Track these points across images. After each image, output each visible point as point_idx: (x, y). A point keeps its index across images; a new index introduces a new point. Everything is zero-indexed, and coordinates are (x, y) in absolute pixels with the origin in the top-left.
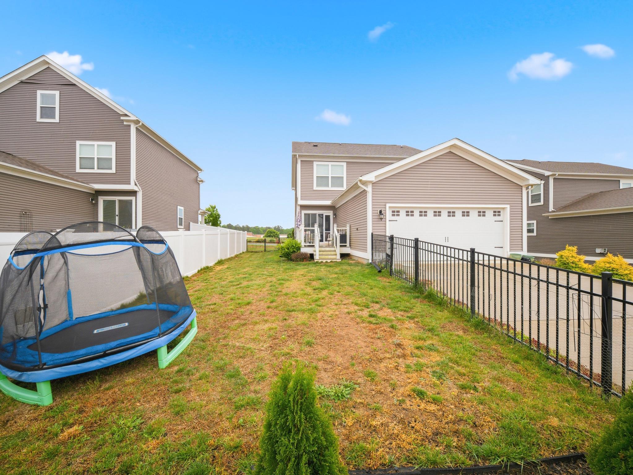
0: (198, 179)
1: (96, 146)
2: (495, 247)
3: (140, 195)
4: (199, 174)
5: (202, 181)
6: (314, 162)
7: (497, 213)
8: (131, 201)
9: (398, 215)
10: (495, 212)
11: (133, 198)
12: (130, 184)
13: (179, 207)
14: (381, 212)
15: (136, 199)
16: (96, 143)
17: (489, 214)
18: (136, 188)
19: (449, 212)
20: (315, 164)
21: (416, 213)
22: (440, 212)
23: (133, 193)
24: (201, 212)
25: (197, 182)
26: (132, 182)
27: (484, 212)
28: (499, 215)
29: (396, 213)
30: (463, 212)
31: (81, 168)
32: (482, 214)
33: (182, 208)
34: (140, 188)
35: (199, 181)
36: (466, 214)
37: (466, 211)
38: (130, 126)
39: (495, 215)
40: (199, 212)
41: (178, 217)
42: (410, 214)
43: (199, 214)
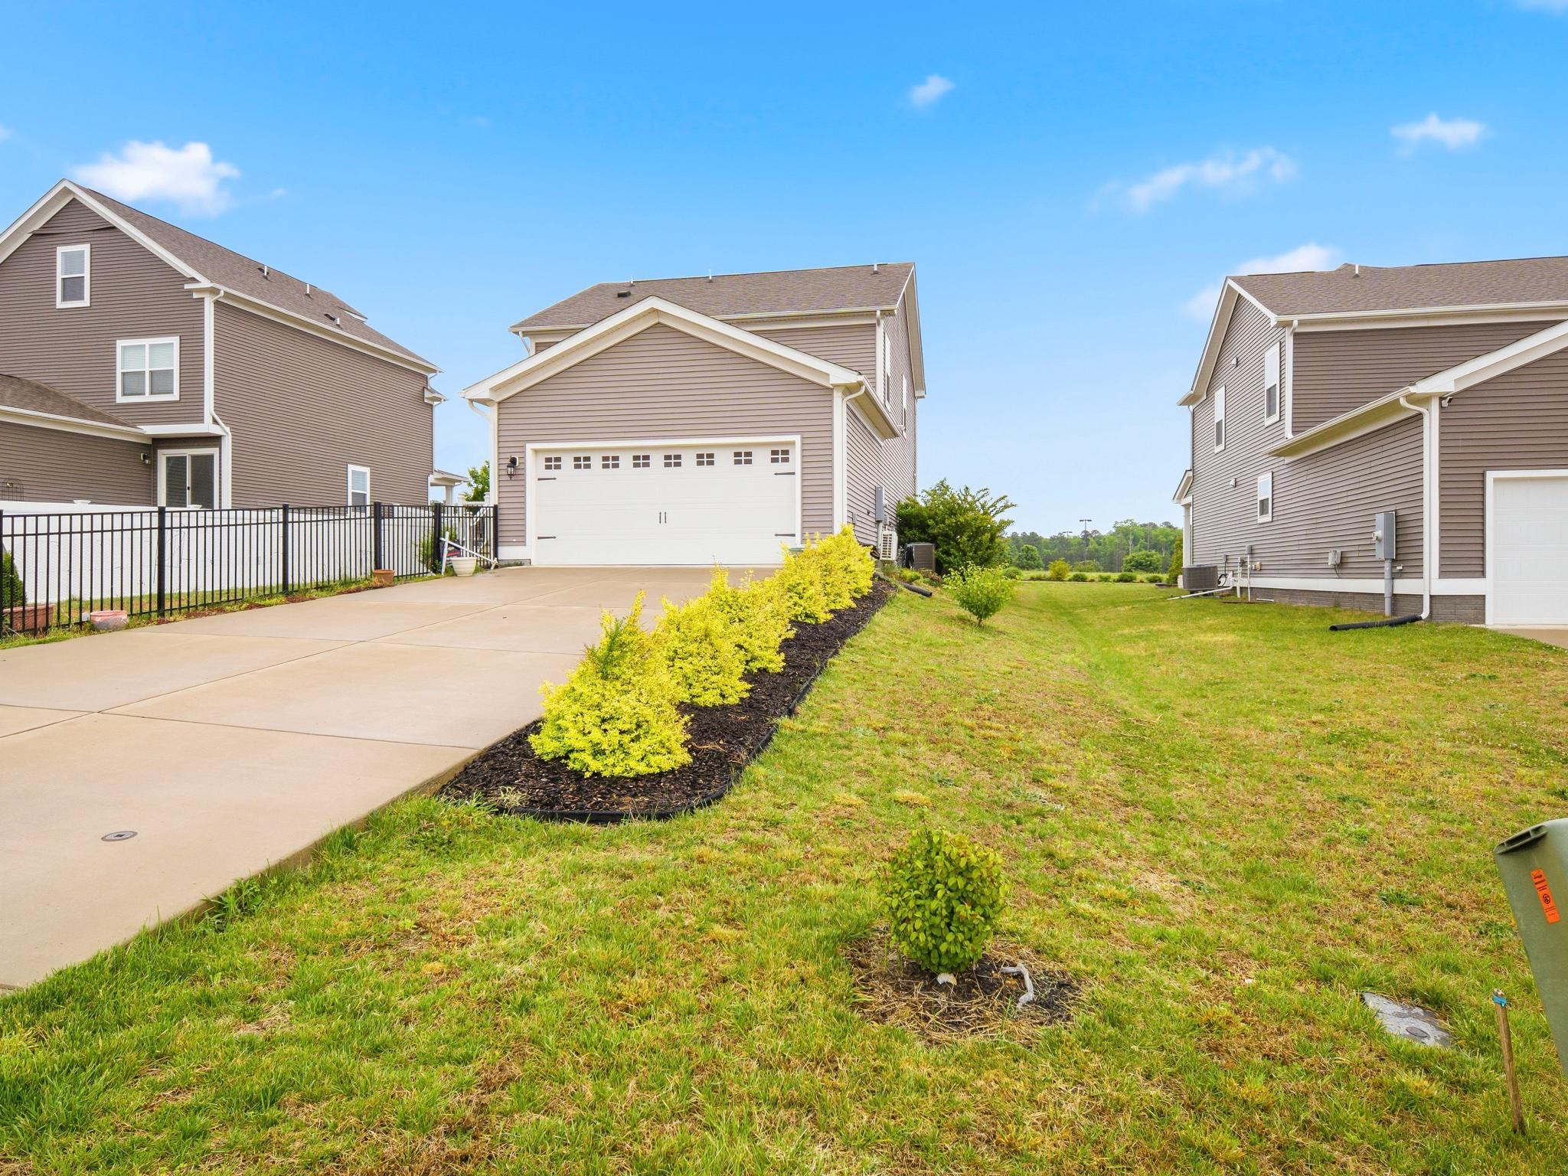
0: (427, 394)
1: (147, 348)
2: (776, 535)
3: (227, 444)
4: (430, 382)
5: (442, 399)
7: (780, 455)
8: (211, 457)
9: (558, 467)
10: (774, 453)
11: (214, 451)
12: (202, 421)
13: (351, 468)
14: (513, 461)
15: (220, 453)
16: (147, 342)
17: (762, 457)
18: (215, 430)
19: (667, 457)
21: (596, 461)
22: (646, 457)
23: (215, 440)
24: (437, 479)
25: (425, 404)
26: (208, 418)
27: (749, 454)
28: (786, 460)
29: (553, 462)
30: (700, 456)
31: (124, 394)
32: (743, 458)
33: (367, 470)
34: (228, 429)
35: (428, 398)
36: (705, 460)
37: (705, 452)
38: (202, 299)
39: (774, 460)
40: (431, 479)
41: (350, 491)
42: (582, 463)
43: (432, 485)
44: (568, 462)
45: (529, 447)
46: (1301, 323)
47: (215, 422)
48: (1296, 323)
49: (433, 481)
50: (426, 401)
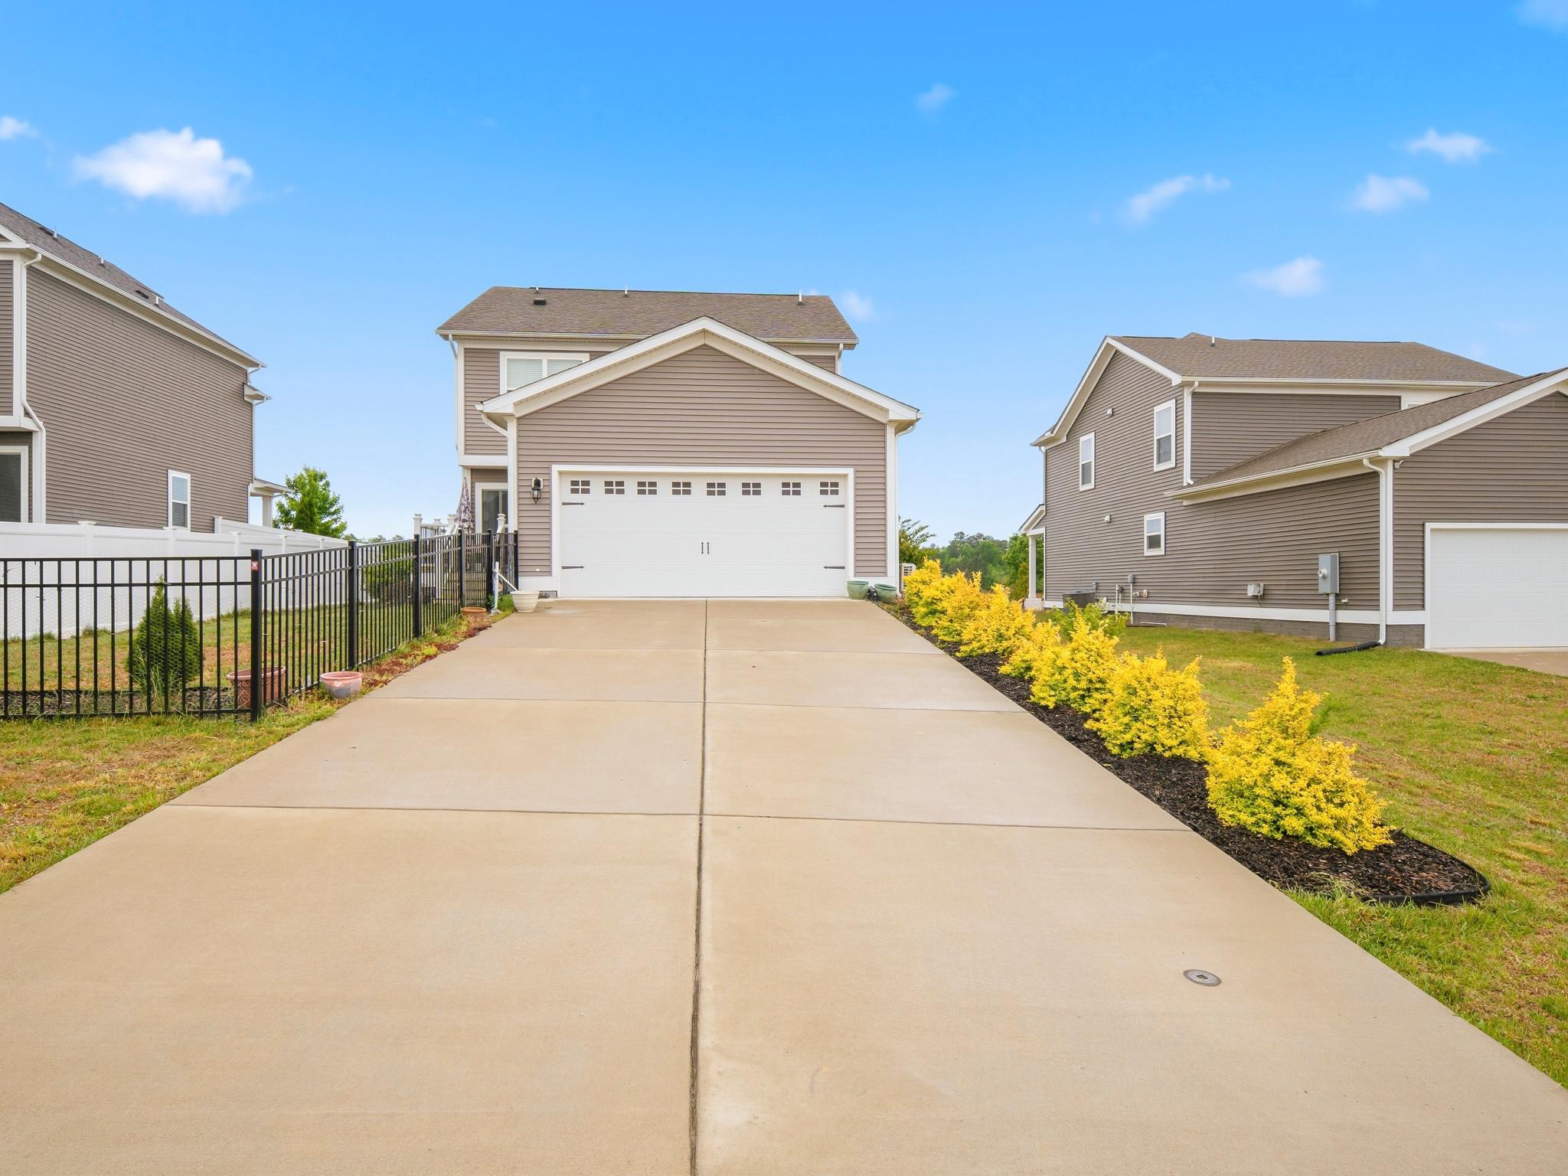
0: (247, 391)
2: (826, 568)
3: (40, 442)
4: (251, 377)
5: (261, 398)
6: (501, 353)
7: (829, 487)
8: (17, 458)
9: (586, 491)
10: (823, 484)
11: (22, 450)
12: (10, 412)
13: (172, 474)
14: (537, 483)
15: (30, 452)
17: (810, 489)
18: (27, 424)
19: (710, 485)
20: (504, 357)
21: (631, 487)
22: (687, 485)
23: (24, 437)
24: (256, 488)
25: (245, 401)
26: (18, 410)
27: (797, 485)
28: (835, 492)
29: (580, 486)
30: (745, 485)
32: (791, 489)
33: (187, 477)
34: (41, 424)
35: (249, 396)
36: (751, 489)
37: (751, 481)
38: (10, 263)
39: (823, 492)
40: (251, 488)
41: (171, 501)
42: (614, 488)
43: (253, 495)
44: (597, 486)
45: (556, 469)
46: (1201, 384)
47: (27, 414)
48: (1196, 384)
49: (253, 491)
50: (246, 399)
